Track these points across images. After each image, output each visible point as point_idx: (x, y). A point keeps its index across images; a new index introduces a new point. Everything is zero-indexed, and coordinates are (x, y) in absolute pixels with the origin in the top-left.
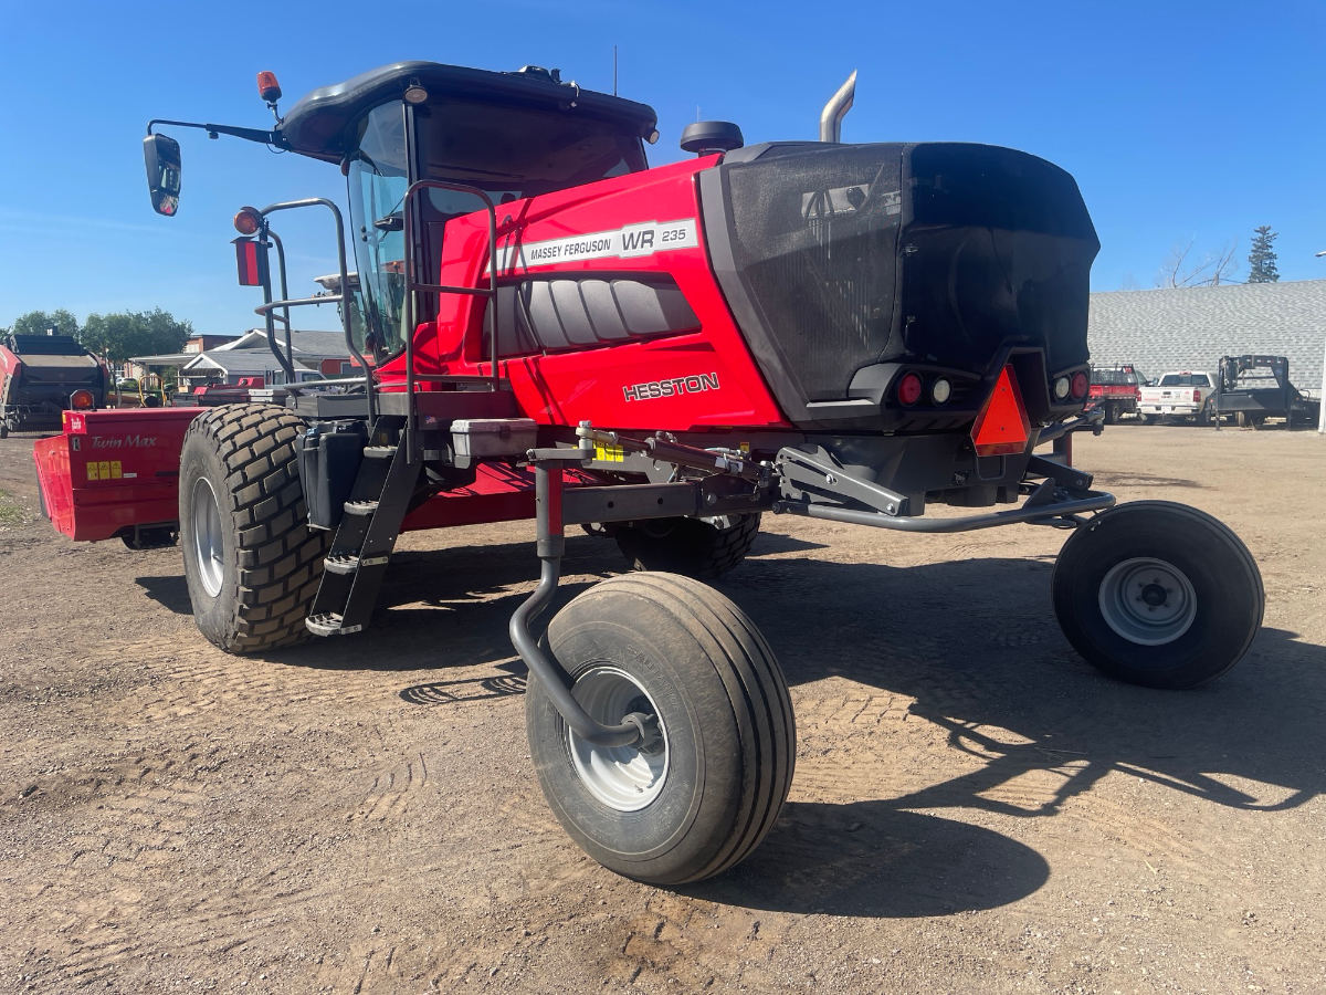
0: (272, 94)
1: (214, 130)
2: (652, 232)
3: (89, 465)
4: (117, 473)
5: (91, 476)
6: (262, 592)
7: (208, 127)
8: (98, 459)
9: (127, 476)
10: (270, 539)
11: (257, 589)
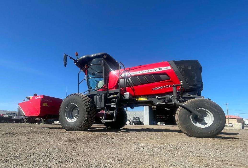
0: (77, 56)
1: (71, 58)
2: (161, 68)
3: (43, 103)
4: (46, 105)
5: (43, 105)
6: (89, 119)
7: (70, 57)
8: (44, 102)
9: (48, 106)
10: (91, 111)
11: (88, 118)
